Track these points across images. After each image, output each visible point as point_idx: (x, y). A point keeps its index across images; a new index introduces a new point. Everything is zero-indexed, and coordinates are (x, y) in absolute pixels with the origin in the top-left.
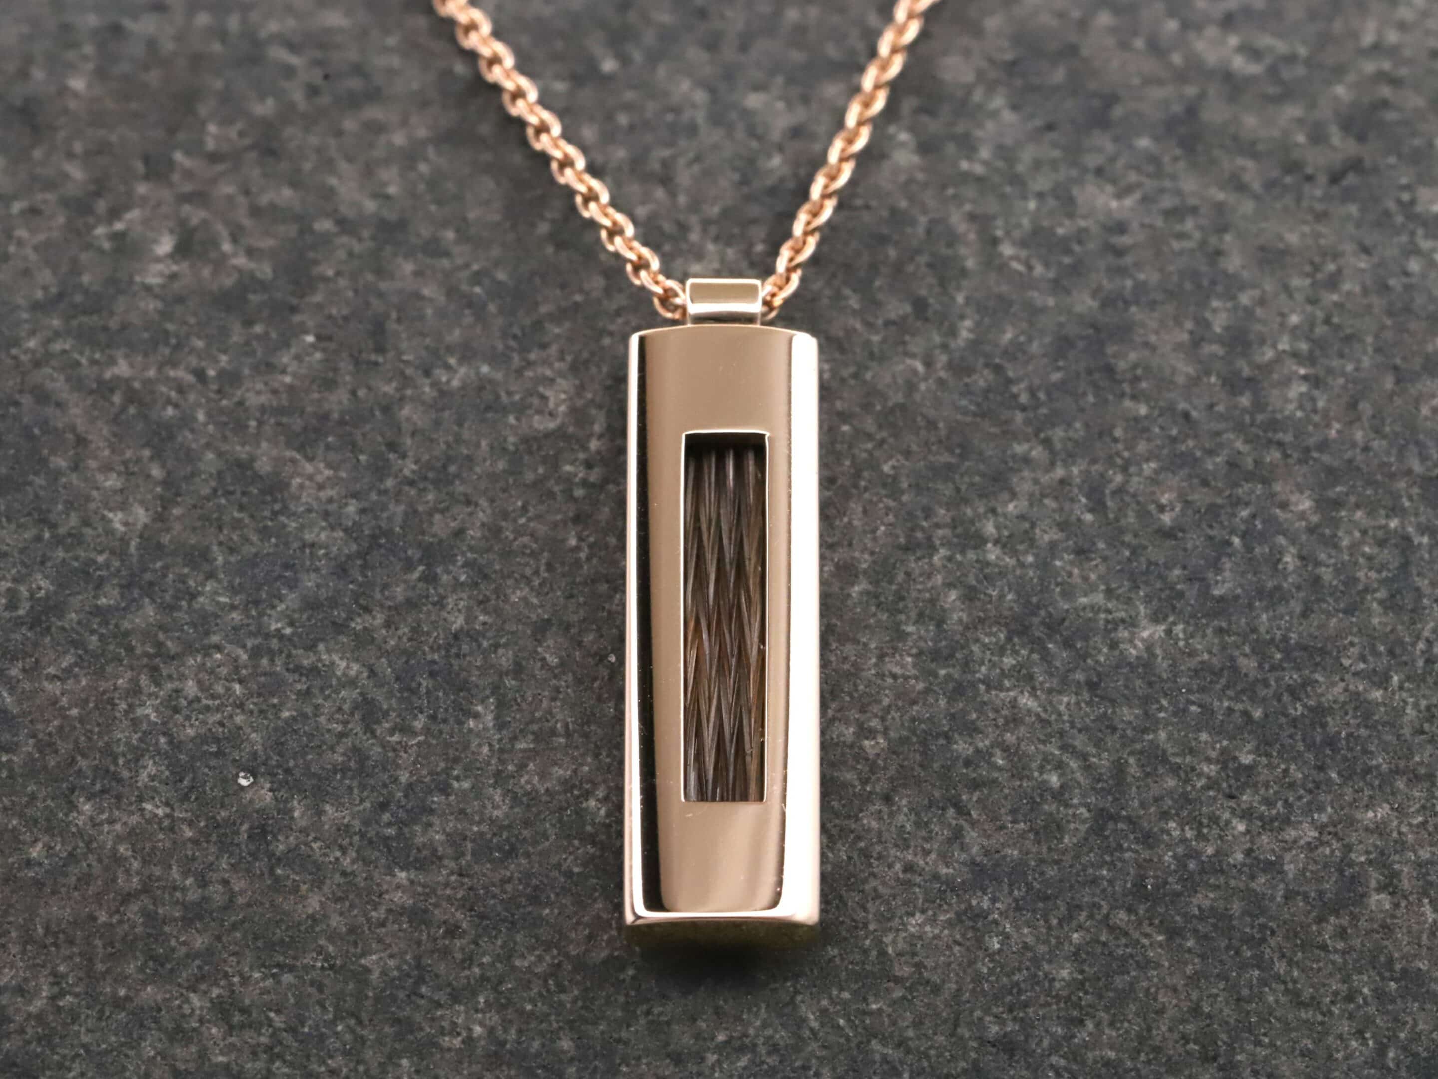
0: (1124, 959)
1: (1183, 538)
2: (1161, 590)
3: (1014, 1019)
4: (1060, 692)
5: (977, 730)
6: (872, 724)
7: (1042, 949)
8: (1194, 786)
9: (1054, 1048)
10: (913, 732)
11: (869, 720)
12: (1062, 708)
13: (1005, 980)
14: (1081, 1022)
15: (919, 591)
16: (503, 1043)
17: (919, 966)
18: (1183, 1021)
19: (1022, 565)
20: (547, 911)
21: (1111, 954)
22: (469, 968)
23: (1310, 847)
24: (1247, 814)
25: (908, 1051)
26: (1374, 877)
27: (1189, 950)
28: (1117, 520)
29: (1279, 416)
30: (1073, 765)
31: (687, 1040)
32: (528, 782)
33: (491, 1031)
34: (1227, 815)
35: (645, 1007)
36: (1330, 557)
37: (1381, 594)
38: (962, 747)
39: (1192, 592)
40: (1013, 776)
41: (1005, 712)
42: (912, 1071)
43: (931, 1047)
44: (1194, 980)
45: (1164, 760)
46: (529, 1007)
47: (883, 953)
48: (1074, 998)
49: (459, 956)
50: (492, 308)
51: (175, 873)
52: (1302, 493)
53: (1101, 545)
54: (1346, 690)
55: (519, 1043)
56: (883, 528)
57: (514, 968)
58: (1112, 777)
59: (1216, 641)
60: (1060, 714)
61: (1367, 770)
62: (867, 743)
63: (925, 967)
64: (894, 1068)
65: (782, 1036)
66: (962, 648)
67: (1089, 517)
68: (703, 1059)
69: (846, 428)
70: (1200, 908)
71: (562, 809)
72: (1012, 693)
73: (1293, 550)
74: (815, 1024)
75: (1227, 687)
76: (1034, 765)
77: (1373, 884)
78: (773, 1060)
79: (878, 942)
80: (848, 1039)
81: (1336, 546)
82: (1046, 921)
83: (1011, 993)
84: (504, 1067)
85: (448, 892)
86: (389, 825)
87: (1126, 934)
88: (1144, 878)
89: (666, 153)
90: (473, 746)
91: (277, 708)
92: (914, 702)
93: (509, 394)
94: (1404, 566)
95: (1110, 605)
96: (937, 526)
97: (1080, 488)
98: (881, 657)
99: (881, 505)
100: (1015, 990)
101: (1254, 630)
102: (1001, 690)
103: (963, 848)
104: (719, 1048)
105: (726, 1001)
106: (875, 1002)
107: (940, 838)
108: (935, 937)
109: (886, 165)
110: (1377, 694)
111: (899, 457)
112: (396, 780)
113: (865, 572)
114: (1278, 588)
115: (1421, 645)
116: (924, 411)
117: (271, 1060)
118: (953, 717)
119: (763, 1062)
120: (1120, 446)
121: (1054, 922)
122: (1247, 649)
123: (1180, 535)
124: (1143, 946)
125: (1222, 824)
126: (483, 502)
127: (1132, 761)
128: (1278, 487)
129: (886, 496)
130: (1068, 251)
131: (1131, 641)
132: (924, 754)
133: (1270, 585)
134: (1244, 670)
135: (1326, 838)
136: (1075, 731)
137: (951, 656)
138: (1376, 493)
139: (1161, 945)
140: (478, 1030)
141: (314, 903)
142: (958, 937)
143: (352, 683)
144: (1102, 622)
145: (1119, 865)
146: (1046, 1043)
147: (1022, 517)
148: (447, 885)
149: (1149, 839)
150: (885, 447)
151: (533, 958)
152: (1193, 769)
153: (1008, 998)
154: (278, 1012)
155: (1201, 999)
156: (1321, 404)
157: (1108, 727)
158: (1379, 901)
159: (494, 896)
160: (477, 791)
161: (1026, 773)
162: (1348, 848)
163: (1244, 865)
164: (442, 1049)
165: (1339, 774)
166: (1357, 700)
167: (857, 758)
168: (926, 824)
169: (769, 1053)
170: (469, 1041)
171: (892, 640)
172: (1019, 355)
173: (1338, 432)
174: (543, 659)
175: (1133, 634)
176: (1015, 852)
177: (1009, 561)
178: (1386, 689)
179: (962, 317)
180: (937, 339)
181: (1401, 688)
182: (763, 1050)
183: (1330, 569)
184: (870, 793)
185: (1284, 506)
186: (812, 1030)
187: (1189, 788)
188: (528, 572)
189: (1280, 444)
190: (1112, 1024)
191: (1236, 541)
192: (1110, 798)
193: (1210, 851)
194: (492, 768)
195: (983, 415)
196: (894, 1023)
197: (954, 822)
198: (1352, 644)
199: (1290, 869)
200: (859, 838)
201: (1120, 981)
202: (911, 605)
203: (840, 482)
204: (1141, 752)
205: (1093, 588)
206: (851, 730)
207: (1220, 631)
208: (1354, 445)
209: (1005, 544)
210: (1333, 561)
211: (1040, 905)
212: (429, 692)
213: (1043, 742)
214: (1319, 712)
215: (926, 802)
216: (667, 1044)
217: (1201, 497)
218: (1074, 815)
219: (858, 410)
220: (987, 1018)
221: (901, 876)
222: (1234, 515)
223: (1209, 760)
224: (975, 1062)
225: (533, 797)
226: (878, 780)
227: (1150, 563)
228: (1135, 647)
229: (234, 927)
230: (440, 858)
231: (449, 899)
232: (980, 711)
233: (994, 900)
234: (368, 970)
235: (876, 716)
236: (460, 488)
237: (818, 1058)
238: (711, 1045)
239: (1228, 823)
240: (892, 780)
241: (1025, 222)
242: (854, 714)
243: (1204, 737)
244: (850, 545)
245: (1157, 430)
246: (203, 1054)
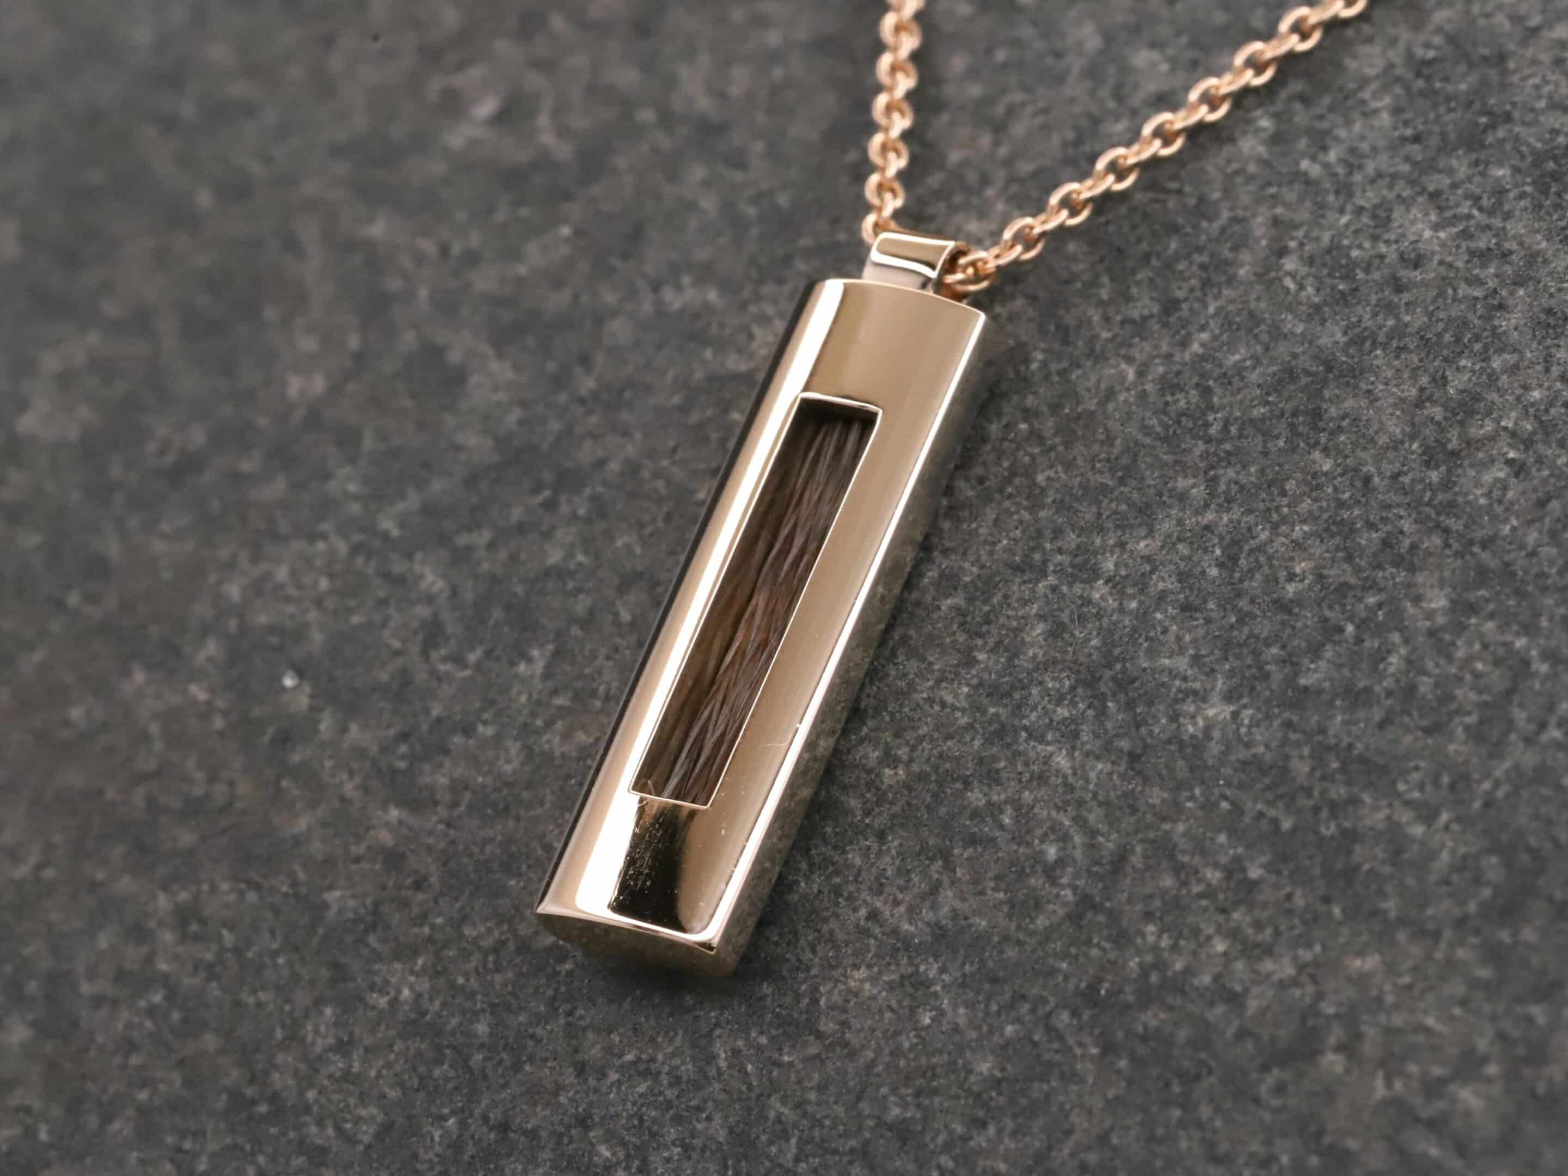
0: (1050, 1065)
1: (1297, 615)
2: (1249, 667)
3: (918, 1106)
4: (1098, 758)
5: (997, 781)
6: (900, 752)
7: (973, 1034)
8: (1189, 891)
9: (948, 1147)
10: (936, 768)
11: (899, 747)
12: (1092, 775)
13: (923, 1061)
14: (984, 1125)
15: (1008, 617)
16: (423, 1013)
17: (844, 1024)
18: (1089, 1148)
19: (1121, 610)
20: (512, 883)
21: (1038, 1056)
22: (421, 925)
23: (1283, 985)
24: (1233, 934)
25: (804, 1115)
26: (1336, 1034)
27: (1119, 1072)
28: (1241, 581)
29: (1460, 499)
30: (1078, 839)
31: (596, 1052)
32: (548, 742)
33: (418, 996)
34: (1210, 930)
35: (568, 1007)
36: (1437, 665)
37: (1471, 719)
38: (976, 797)
39: (1277, 674)
40: (1013, 839)
41: (1035, 768)
42: (800, 1138)
43: (827, 1117)
44: (1113, 1105)
45: (1171, 857)
46: (461, 981)
47: (815, 1002)
48: (985, 1096)
49: (415, 910)
50: (754, 232)
51: (191, 764)
52: (1442, 588)
53: (1211, 605)
54: (1389, 818)
55: (440, 1016)
56: (1005, 542)
57: (461, 936)
58: (1112, 862)
59: (1279, 735)
60: (1087, 781)
61: (1374, 913)
62: (888, 772)
63: (850, 1028)
64: (785, 1131)
65: (688, 1069)
66: (1023, 688)
67: (1214, 572)
68: (604, 1075)
69: (1023, 426)
70: (1145, 1027)
71: (569, 777)
72: (1050, 748)
73: (1403, 651)
74: (723, 1064)
75: (1268, 788)
76: (1039, 832)
77: (1332, 1041)
78: (670, 1093)
79: (815, 989)
80: (750, 1088)
81: (1449, 658)
82: (987, 1006)
83: (923, 1075)
84: (418, 1039)
85: (430, 841)
86: (403, 757)
87: (1061, 1038)
88: (1100, 980)
89: (1018, 97)
90: (514, 691)
91: (351, 611)
92: (949, 737)
93: (722, 325)
94: (1509, 693)
95: (1189, 672)
96: (1060, 551)
97: (1222, 538)
98: (939, 681)
99: (1016, 517)
100: (929, 1074)
101: (1323, 731)
102: (1040, 743)
103: (934, 907)
104: (622, 1069)
105: (647, 1018)
106: (789, 1054)
107: (916, 891)
108: (873, 998)
109: (1227, 150)
110: (1418, 830)
111: (1060, 468)
112: (427, 711)
113: (966, 586)
114: (1368, 690)
115: (1486, 786)
116: (1110, 423)
117: (209, 979)
118: (981, 761)
119: (661, 1093)
120: (1285, 501)
121: (994, 1007)
122: (1306, 751)
123: (1296, 610)
124: (1075, 1057)
125: (1202, 938)
126: (638, 436)
127: (1138, 849)
128: (1420, 578)
129: (1025, 509)
130: (1348, 276)
131: (1193, 717)
132: (935, 796)
133: (1361, 684)
134: (1293, 775)
135: (1304, 979)
136: (1095, 803)
137: (1008, 695)
138: (1519, 605)
139: (1092, 1058)
140: (406, 993)
141: (303, 824)
142: (894, 1003)
143: (430, 599)
144: (1174, 690)
145: (1082, 960)
146: (940, 1139)
147: (1148, 559)
148: (430, 833)
149: (1122, 939)
150: (1052, 454)
151: (483, 929)
152: (1197, 872)
153: (920, 1082)
154: (231, 929)
155: (1112, 1129)
156: (1510, 495)
157: (1130, 806)
158: (1333, 1062)
159: (471, 855)
160: (498, 739)
161: (1028, 838)
162: (1320, 996)
163: (1207, 989)
164: (366, 1006)
165: (1344, 911)
166: (1394, 833)
167: (870, 785)
168: (908, 871)
169: (671, 1085)
170: (394, 1002)
171: (957, 665)
172: (1236, 380)
173: (1514, 529)
174: (617, 614)
175: (1199, 710)
176: (984, 923)
177: (1112, 603)
178: (1430, 826)
179: (1203, 328)
180: (1165, 348)
181: (1447, 828)
182: (665, 1080)
183: (1431, 681)
184: (868, 825)
185: (1417, 600)
186: (719, 1069)
187: (1184, 892)
188: (647, 518)
189: (1446, 531)
190: (1014, 1134)
191: (1350, 628)
192: (1100, 885)
193: (1179, 966)
194: (521, 719)
195: (1165, 439)
196: (799, 1082)
197: (936, 876)
198: (1416, 768)
199: (1253, 1005)
200: (837, 872)
201: (1038, 1090)
202: (994, 631)
203: (988, 483)
204: (1152, 841)
205: (1181, 651)
206: (877, 754)
207: (1288, 725)
208: (1521, 547)
209: (1116, 583)
210: (1437, 671)
211: (987, 987)
212: (497, 625)
213: (1058, 809)
214: (1350, 837)
215: (917, 848)
216: (576, 1051)
217: (1339, 573)
218: (1058, 896)
219: (1045, 409)
220: (892, 1099)
221: (862, 923)
222: (1360, 600)
223: (1216, 866)
224: (867, 1143)
225: (548, 757)
226: (881, 813)
227: (1251, 635)
228: (1195, 724)
229: (224, 831)
230: (436, 803)
231: (429, 848)
232: (1012, 760)
233: (943, 970)
234: (326, 906)
235: (907, 743)
236: (625, 416)
237: (715, 1101)
238: (617, 1062)
239: (1209, 938)
240: (894, 816)
241: (1326, 237)
242: (887, 737)
243: (1222, 838)
244: (964, 554)
245: (1330, 490)
246: (149, 959)
